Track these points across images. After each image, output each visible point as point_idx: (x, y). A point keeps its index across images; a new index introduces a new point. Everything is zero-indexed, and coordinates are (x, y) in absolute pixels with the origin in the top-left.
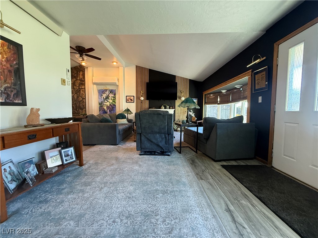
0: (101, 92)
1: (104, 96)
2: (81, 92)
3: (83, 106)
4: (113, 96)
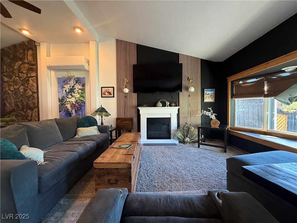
0: (62, 82)
1: (67, 87)
2: (31, 82)
3: (34, 104)
4: (80, 87)
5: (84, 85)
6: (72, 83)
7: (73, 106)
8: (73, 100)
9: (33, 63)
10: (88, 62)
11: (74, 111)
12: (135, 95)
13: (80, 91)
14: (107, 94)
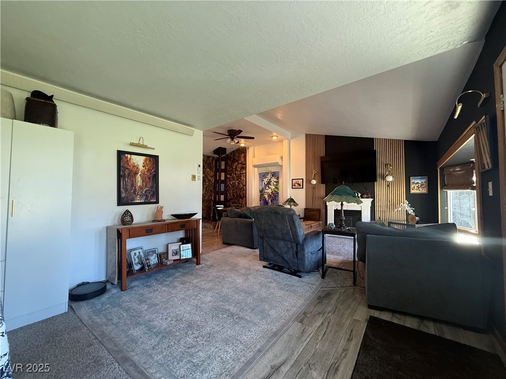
0: (263, 176)
1: (266, 180)
2: (242, 178)
3: (244, 194)
4: (275, 180)
5: (278, 178)
6: (269, 176)
7: (269, 196)
8: (270, 191)
9: (244, 163)
10: (282, 158)
11: (270, 201)
12: (323, 186)
13: (275, 183)
14: (297, 185)
